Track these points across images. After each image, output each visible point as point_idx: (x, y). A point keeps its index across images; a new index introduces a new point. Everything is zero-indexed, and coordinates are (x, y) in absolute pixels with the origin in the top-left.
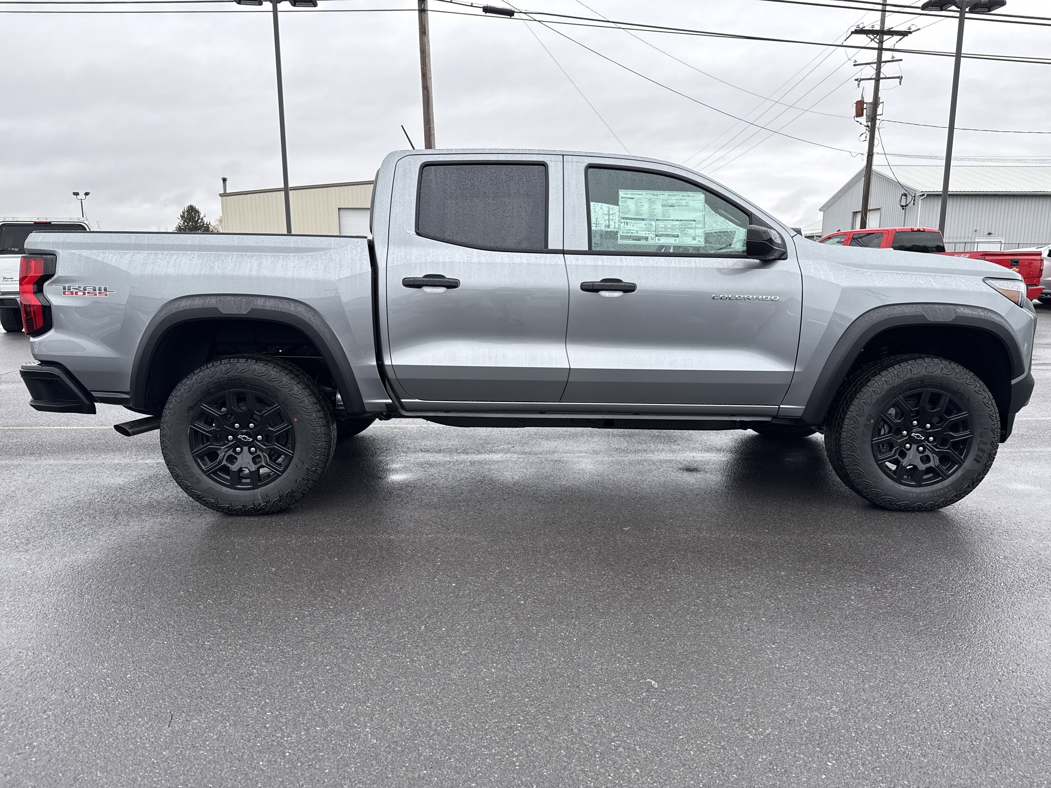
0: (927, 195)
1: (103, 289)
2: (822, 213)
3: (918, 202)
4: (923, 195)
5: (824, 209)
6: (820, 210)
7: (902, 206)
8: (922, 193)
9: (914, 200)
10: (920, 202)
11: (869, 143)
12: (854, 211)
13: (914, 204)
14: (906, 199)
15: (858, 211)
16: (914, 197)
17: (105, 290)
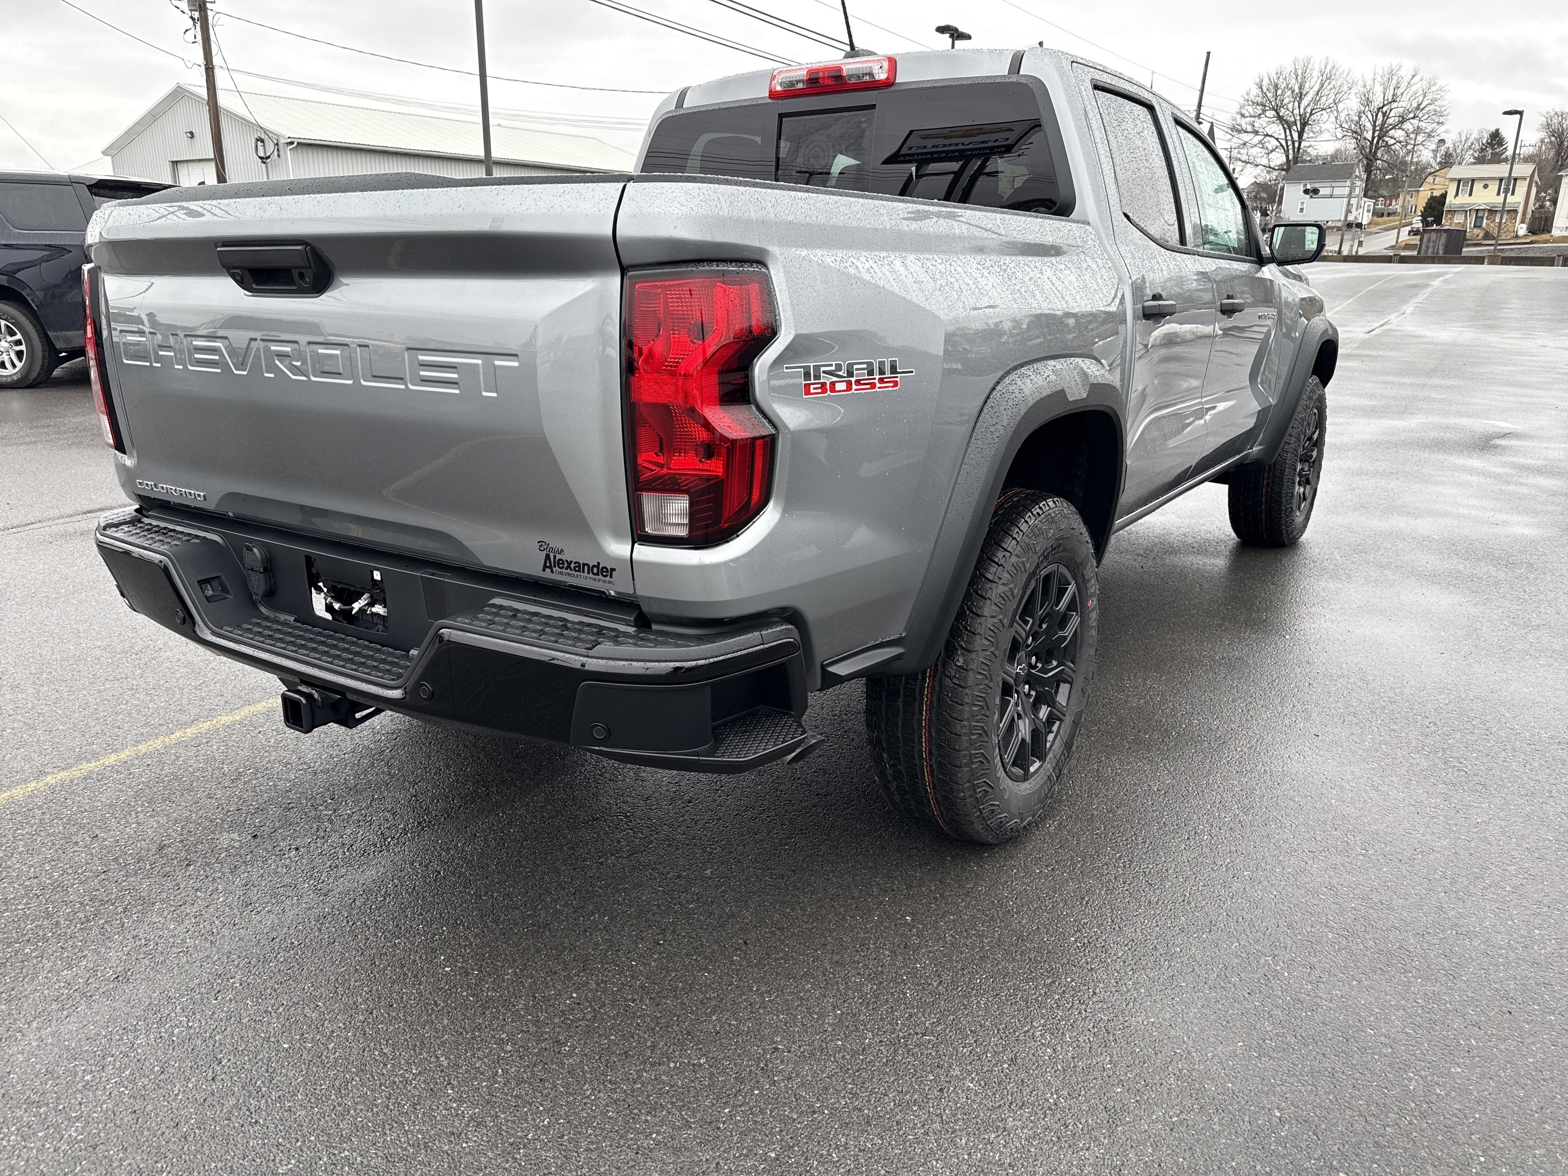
0: (298, 143)
1: (887, 369)
2: (109, 158)
3: (285, 153)
4: (292, 143)
5: (111, 152)
6: (104, 153)
7: (261, 158)
8: (289, 140)
9: (278, 150)
10: (288, 153)
11: (204, 48)
12: (173, 160)
13: (279, 156)
14: (264, 146)
15: (179, 159)
16: (277, 144)
17: (894, 369)
